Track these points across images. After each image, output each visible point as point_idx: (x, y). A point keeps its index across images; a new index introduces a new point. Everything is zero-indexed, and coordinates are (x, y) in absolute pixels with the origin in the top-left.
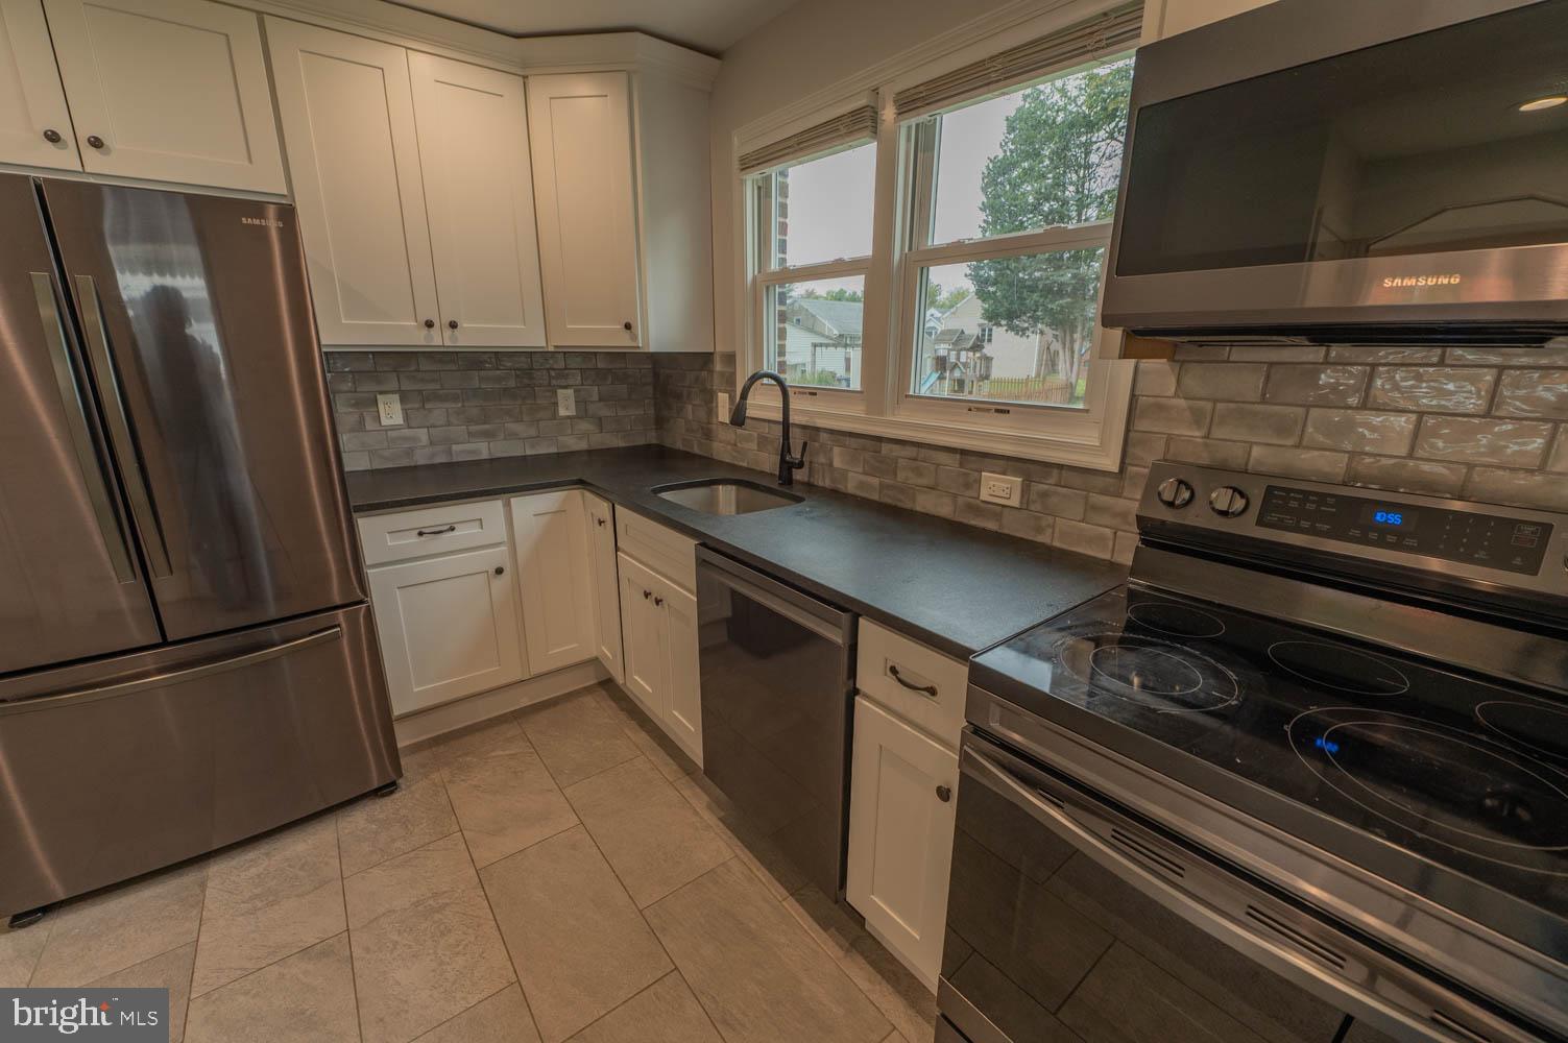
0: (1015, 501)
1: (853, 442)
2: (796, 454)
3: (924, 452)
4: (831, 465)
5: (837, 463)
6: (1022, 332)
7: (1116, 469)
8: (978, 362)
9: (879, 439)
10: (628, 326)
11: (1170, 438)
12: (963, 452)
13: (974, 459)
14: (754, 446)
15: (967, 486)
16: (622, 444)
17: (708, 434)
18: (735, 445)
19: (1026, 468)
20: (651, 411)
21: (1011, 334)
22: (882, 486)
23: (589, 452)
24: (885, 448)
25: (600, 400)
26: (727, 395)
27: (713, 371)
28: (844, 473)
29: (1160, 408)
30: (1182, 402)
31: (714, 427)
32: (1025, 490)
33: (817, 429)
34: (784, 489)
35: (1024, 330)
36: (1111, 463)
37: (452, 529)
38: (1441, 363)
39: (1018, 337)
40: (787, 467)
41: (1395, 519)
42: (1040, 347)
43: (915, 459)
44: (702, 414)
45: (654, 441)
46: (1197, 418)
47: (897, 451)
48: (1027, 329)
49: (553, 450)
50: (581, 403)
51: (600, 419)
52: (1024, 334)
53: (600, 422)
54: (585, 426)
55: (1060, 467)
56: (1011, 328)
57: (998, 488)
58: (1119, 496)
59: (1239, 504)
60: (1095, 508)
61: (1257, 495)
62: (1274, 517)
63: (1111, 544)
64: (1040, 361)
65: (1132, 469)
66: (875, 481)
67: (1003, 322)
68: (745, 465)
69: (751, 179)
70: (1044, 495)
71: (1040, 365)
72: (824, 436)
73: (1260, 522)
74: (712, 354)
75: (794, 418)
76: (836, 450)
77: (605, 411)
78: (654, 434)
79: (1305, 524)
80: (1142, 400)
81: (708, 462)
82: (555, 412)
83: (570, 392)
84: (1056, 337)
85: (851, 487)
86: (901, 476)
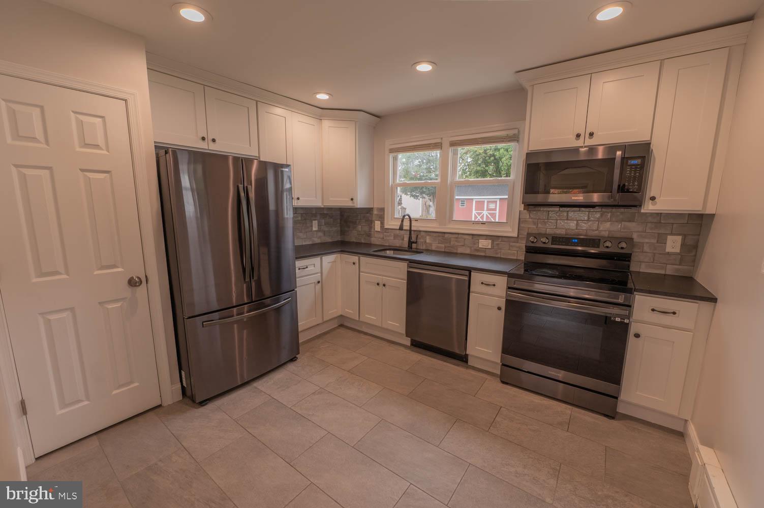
0: (490, 247)
1: (435, 235)
2: (413, 239)
3: (460, 236)
4: (426, 242)
5: (428, 241)
6: (416, 197)
7: (516, 236)
8: (400, 210)
9: (445, 233)
10: (352, 199)
11: (529, 228)
12: (473, 235)
13: (476, 237)
14: (392, 238)
15: (474, 244)
16: (330, 241)
17: (369, 235)
18: (383, 238)
19: (493, 238)
20: (339, 229)
21: (412, 198)
22: (445, 247)
23: (321, 244)
24: (446, 236)
25: (325, 224)
26: (380, 222)
27: (372, 214)
28: (431, 245)
29: (526, 221)
30: (531, 220)
31: (372, 233)
32: (492, 244)
33: (420, 231)
34: (411, 250)
35: (417, 196)
36: (515, 235)
37: (307, 267)
38: (579, 211)
39: (415, 200)
40: (410, 243)
41: (576, 241)
42: (422, 204)
43: (457, 238)
44: (366, 229)
45: (340, 240)
46: (534, 224)
47: (450, 236)
48: (418, 196)
49: (311, 243)
50: (319, 225)
51: (324, 231)
52: (417, 198)
53: (324, 233)
54: (320, 234)
55: (502, 237)
56: (412, 196)
57: (484, 244)
58: (517, 243)
59: (547, 241)
60: (512, 246)
61: (550, 238)
62: (554, 243)
63: (516, 255)
64: (423, 209)
65: (520, 236)
66: (443, 245)
67: (409, 193)
68: (388, 245)
69: (391, 156)
70: (498, 244)
71: (422, 211)
72: (422, 234)
73: (552, 244)
74: (372, 208)
75: (413, 229)
76: (428, 237)
77: (326, 229)
78: (339, 237)
79: (561, 243)
80: (521, 220)
81: (369, 245)
82: (312, 229)
83: (316, 221)
84: (430, 200)
85: (434, 248)
86: (452, 243)
